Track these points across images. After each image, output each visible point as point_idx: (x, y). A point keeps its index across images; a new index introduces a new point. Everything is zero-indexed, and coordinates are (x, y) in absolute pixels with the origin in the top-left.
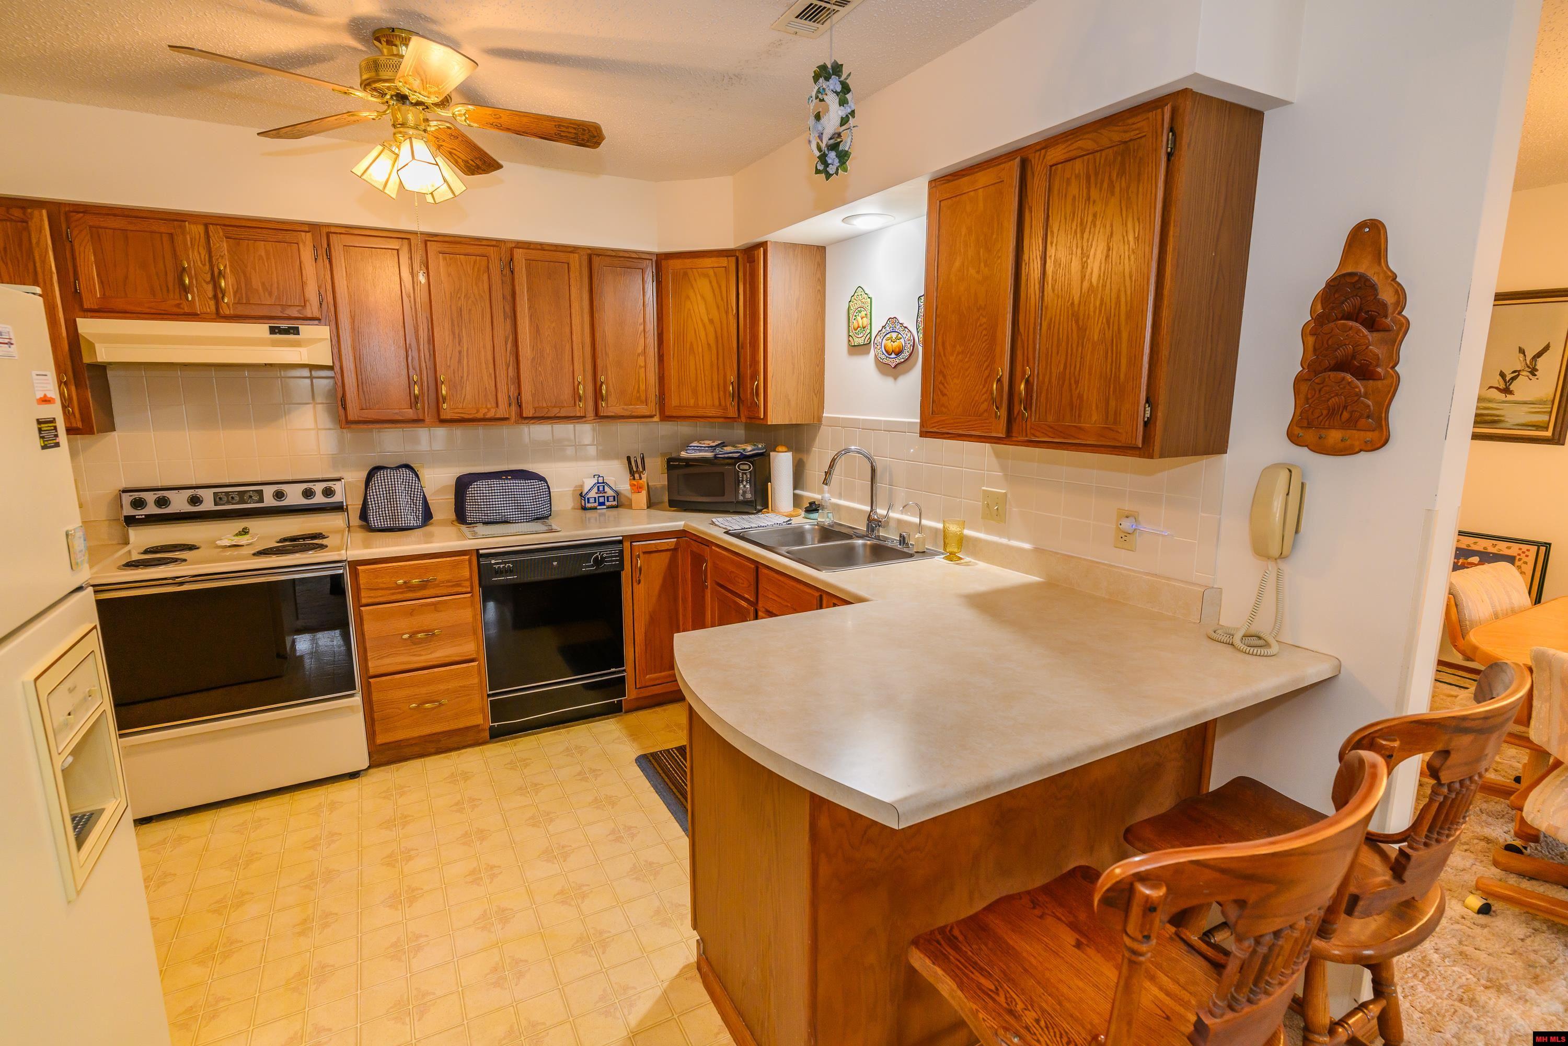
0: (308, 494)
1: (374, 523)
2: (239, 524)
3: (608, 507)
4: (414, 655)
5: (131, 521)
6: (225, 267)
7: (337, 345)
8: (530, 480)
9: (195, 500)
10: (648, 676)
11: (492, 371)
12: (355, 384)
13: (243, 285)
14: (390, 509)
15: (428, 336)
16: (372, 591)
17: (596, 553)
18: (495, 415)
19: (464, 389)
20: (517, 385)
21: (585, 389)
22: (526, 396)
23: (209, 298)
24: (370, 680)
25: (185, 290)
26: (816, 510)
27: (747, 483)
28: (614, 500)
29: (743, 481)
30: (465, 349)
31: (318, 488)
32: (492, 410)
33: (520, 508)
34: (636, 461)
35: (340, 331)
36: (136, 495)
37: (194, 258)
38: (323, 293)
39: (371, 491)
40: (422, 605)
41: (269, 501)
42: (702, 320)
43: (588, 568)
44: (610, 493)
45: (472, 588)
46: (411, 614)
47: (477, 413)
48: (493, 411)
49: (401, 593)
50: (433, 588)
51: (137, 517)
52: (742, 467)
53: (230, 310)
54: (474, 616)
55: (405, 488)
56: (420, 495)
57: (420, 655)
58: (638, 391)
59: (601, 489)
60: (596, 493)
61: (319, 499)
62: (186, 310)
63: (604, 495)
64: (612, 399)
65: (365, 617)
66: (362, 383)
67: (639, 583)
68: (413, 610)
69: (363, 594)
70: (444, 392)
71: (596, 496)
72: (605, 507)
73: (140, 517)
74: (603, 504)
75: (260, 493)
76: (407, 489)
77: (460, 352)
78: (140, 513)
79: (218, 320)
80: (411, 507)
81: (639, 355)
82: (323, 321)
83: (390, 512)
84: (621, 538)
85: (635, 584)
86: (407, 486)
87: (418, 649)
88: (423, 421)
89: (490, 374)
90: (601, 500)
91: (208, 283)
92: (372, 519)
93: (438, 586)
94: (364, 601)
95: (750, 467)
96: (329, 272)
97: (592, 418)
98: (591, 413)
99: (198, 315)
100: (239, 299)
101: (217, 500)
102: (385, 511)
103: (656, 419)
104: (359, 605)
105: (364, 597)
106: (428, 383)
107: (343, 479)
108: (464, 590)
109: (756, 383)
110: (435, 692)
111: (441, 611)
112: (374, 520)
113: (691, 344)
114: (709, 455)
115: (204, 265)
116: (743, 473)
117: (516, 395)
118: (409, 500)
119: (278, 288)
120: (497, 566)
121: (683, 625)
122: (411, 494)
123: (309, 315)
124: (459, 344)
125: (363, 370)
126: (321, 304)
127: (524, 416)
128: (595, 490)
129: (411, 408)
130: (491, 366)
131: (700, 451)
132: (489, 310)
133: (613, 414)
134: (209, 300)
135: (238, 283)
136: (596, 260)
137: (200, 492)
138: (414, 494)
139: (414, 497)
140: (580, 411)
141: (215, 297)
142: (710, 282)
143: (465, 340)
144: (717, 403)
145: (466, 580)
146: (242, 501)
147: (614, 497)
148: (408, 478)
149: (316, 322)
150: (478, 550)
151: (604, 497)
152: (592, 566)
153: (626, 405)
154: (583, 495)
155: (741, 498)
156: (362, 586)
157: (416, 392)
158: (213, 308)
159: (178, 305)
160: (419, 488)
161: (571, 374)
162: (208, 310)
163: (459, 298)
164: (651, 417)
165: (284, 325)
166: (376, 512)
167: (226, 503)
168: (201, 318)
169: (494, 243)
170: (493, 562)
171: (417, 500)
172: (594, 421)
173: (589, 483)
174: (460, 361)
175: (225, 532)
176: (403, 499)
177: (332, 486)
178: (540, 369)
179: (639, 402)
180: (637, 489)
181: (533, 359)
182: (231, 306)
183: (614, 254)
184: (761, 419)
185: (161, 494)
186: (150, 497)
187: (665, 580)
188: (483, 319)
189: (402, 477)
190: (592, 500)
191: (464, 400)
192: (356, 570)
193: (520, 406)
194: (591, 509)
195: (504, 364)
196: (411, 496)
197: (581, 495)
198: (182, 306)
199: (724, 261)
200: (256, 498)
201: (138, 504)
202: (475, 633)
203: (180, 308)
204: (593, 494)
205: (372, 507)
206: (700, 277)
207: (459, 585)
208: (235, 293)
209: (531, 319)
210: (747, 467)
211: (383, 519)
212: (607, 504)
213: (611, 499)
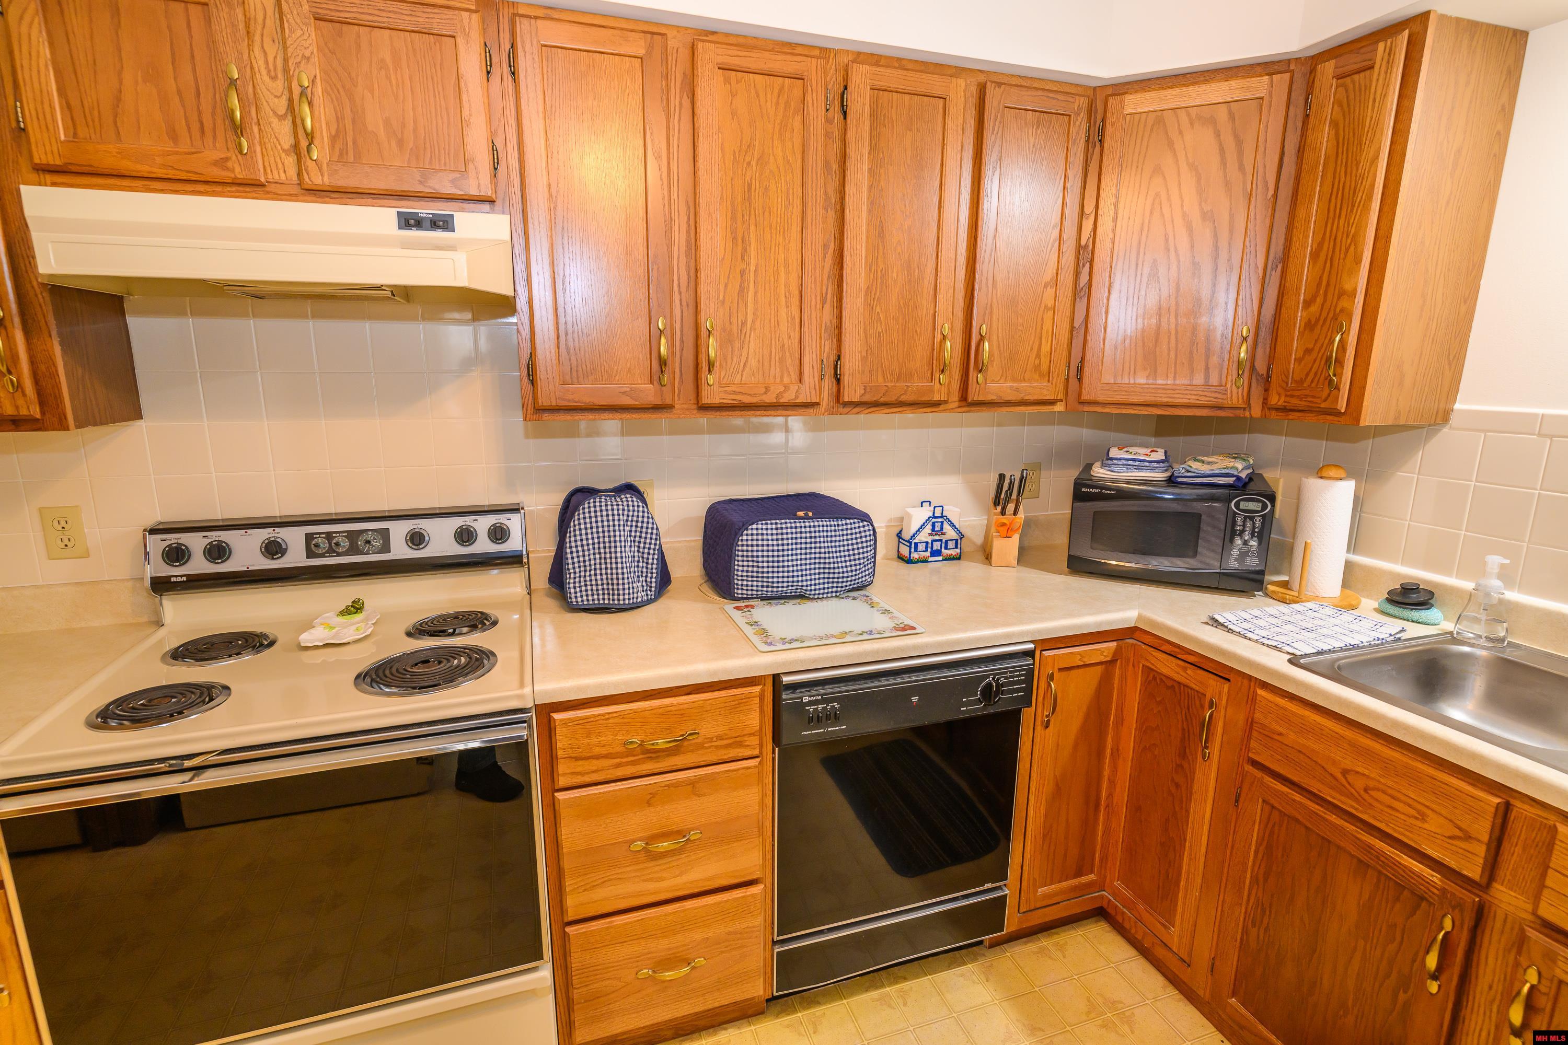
0: (465, 536)
1: (576, 597)
2: (347, 591)
3: (946, 560)
4: (651, 880)
5: (161, 586)
6: (313, 81)
7: (523, 256)
8: (846, 519)
9: (273, 549)
10: (1040, 891)
11: (795, 311)
12: (553, 335)
13: (349, 126)
14: (604, 571)
15: (688, 241)
16: (581, 763)
17: (988, 676)
18: (797, 397)
19: (746, 346)
20: (835, 340)
21: (951, 350)
22: (850, 364)
23: (284, 150)
24: (568, 929)
26: (1424, 604)
27: (1252, 535)
28: (956, 547)
29: (1243, 531)
30: (752, 269)
31: (481, 524)
32: (792, 387)
33: (828, 573)
34: (1012, 483)
35: (530, 225)
36: (173, 538)
38: (499, 144)
39: (573, 539)
40: (668, 786)
41: (400, 550)
43: (971, 706)
44: (950, 534)
45: (761, 746)
46: (649, 804)
47: (765, 393)
48: (794, 388)
49: (633, 763)
50: (692, 751)
51: (173, 579)
52: (1243, 505)
53: (322, 175)
54: (762, 803)
55: (631, 531)
56: (655, 544)
57: (662, 879)
58: (1038, 356)
59: (938, 527)
60: (930, 535)
61: (483, 545)
62: (240, 173)
63: (941, 537)
64: (994, 370)
65: (565, 815)
66: (566, 334)
67: (1047, 727)
68: (653, 795)
69: (563, 767)
70: (712, 353)
71: (929, 539)
72: (940, 558)
73: (179, 579)
74: (938, 553)
75: (385, 534)
76: (633, 534)
77: (743, 273)
78: (178, 572)
79: (301, 198)
80: (638, 566)
81: (1045, 286)
82: (499, 203)
83: (604, 577)
84: (1031, 646)
85: (1039, 728)
86: (634, 529)
87: (657, 868)
88: (670, 407)
89: (793, 319)
90: (937, 546)
91: (282, 118)
92: (572, 590)
93: (701, 746)
94: (562, 782)
95: (1264, 507)
96: (511, 104)
97: (957, 404)
98: (955, 397)
99: (263, 185)
100: (341, 154)
101: (312, 546)
102: (596, 575)
104: (551, 788)
105: (564, 774)
106: (682, 334)
107: (523, 508)
108: (748, 753)
109: (1338, 339)
110: (684, 946)
111: (704, 795)
112: (576, 593)
114: (1155, 476)
115: (273, 78)
116: (1246, 517)
117: (833, 358)
118: (636, 554)
119: (415, 130)
120: (811, 709)
121: (1107, 798)
122: (639, 542)
123: (473, 191)
124: (743, 258)
125: (568, 308)
126: (496, 169)
127: (846, 399)
128: (928, 529)
129: (651, 383)
130: (795, 301)
131: (1140, 468)
132: (800, 189)
133: (994, 397)
134: (283, 155)
135: (339, 119)
136: (994, 96)
137: (283, 534)
138: (645, 543)
139: (644, 548)
140: (939, 391)
141: (296, 148)
142: (1217, 134)
143: (752, 249)
144: (1199, 378)
145: (753, 734)
146: (354, 550)
147: (957, 540)
148: (636, 513)
149: (487, 207)
150: (776, 678)
151: (941, 540)
152: (979, 701)
153: (1014, 380)
154: (906, 535)
155: (1233, 564)
156: (560, 753)
157: (663, 350)
158: (292, 172)
159: (221, 163)
160: (655, 531)
161: (931, 322)
162: (283, 175)
163: (749, 164)
164: (1052, 403)
165: (426, 210)
166: (580, 577)
167: (327, 552)
168: (268, 192)
169: (817, 49)
170: (804, 698)
171: (649, 554)
172: (960, 409)
173: (920, 515)
174: (742, 291)
175: (324, 606)
176: (627, 552)
177: (506, 522)
178: (878, 310)
179: (1036, 376)
180: (1005, 531)
181: (868, 290)
182: (325, 167)
184: (1338, 414)
185: (214, 536)
186: (196, 543)
187: (1087, 716)
188: (787, 207)
189: (626, 513)
190: (921, 547)
191: (745, 366)
192: (550, 719)
193: (838, 381)
194: (918, 561)
195: (818, 298)
196: (639, 547)
197: (899, 535)
198: (229, 164)
200: (377, 544)
201: (176, 555)
202: (761, 833)
203: (227, 169)
204: (924, 536)
205: (574, 568)
206: (1192, 124)
207: (740, 744)
208: (334, 139)
210: (1256, 506)
211: (592, 590)
212: (944, 552)
213: (951, 544)
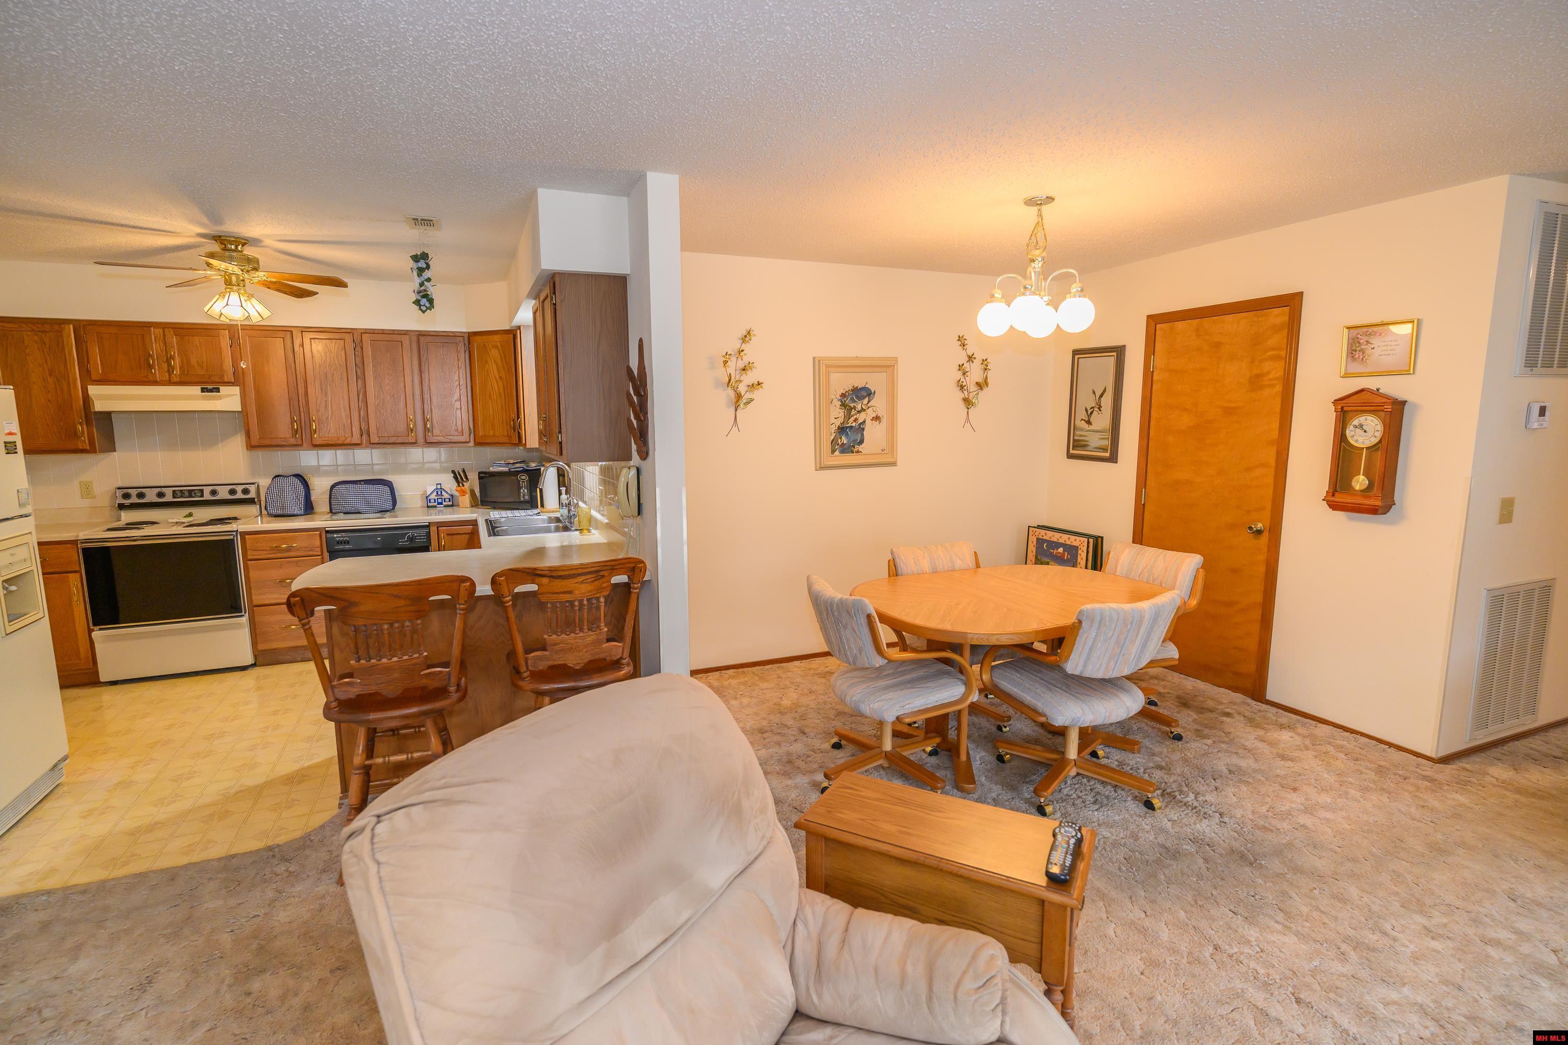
0: (233, 492)
1: (273, 511)
2: (186, 511)
3: (445, 506)
4: (282, 594)
5: (121, 507)
6: (174, 353)
7: (244, 399)
8: (380, 485)
9: (160, 495)
11: (348, 413)
12: (256, 423)
13: (186, 364)
14: (281, 502)
15: (304, 392)
16: (257, 552)
17: (409, 533)
18: (350, 441)
19: (329, 425)
20: (367, 422)
21: (416, 425)
22: (373, 430)
23: (165, 372)
24: (254, 608)
25: (150, 367)
27: (525, 488)
28: (450, 501)
29: (522, 486)
30: (330, 399)
31: (239, 489)
33: (368, 503)
34: (459, 473)
35: (247, 390)
36: (126, 491)
37: (155, 348)
40: (287, 562)
41: (207, 496)
42: (495, 377)
43: (403, 543)
44: (446, 496)
45: (322, 552)
46: (280, 567)
47: (337, 440)
48: (349, 438)
49: (273, 553)
50: (297, 552)
51: (125, 504)
52: (521, 478)
53: (177, 379)
56: (303, 494)
58: (456, 426)
59: (439, 493)
60: (436, 496)
61: (239, 495)
62: (151, 378)
64: (436, 432)
66: (261, 423)
68: (282, 565)
69: (248, 553)
70: (315, 428)
71: (436, 498)
72: (442, 505)
73: (127, 504)
74: (441, 503)
75: (202, 491)
76: (293, 490)
77: (326, 401)
78: (127, 502)
79: (170, 385)
80: (300, 503)
81: (456, 401)
82: (235, 384)
83: (281, 504)
84: (429, 524)
86: (293, 488)
88: (301, 445)
89: (347, 416)
90: (440, 501)
91: (164, 363)
93: (299, 550)
94: (249, 557)
97: (423, 444)
98: (421, 441)
99: (158, 382)
100: (183, 372)
101: (174, 494)
102: (278, 503)
103: (472, 444)
104: (246, 559)
105: (249, 555)
106: (305, 422)
107: (256, 483)
108: (316, 553)
109: (521, 422)
111: (301, 566)
112: (270, 509)
113: (490, 394)
114: (506, 469)
115: (162, 352)
116: (522, 481)
117: (366, 428)
118: (294, 497)
119: (207, 365)
120: (337, 539)
122: (296, 493)
123: (226, 381)
124: (325, 397)
126: (234, 374)
127: (373, 442)
128: (435, 493)
129: (293, 437)
130: (348, 410)
131: (500, 466)
132: (346, 375)
133: (438, 441)
135: (182, 362)
136: (423, 339)
137: (164, 490)
138: (298, 493)
139: (298, 495)
140: (412, 439)
141: (169, 371)
142: (500, 352)
143: (329, 393)
144: (506, 434)
145: (318, 547)
146: (190, 496)
147: (449, 498)
148: (294, 483)
149: (231, 385)
150: (325, 528)
151: (442, 498)
152: (407, 541)
153: (445, 435)
154: (427, 497)
155: (522, 499)
156: (248, 548)
157: (296, 427)
158: (167, 378)
159: (145, 376)
160: (303, 489)
161: (405, 415)
162: (164, 379)
163: (326, 367)
164: (468, 443)
165: (210, 387)
166: (271, 504)
167: (180, 497)
168: (159, 384)
169: (349, 331)
170: (335, 536)
171: (300, 497)
172: (425, 446)
173: (430, 489)
174: (326, 407)
175: (178, 515)
176: (290, 496)
177: (249, 487)
178: (382, 411)
179: (457, 433)
180: (463, 493)
181: (378, 405)
182: (178, 376)
183: (435, 334)
184: (523, 444)
185: (140, 490)
186: (134, 493)
188: (341, 380)
189: (290, 482)
190: (432, 501)
191: (329, 432)
192: (244, 538)
193: (368, 436)
194: (433, 506)
195: (356, 408)
196: (295, 495)
197: (424, 498)
198: (148, 377)
199: (506, 337)
200: (199, 494)
201: (127, 496)
203: (146, 378)
204: (433, 496)
205: (269, 501)
206: (493, 348)
207: (312, 550)
208: (180, 368)
209: (375, 379)
210: (525, 478)
211: (280, 509)
212: (444, 503)
213: (447, 500)
